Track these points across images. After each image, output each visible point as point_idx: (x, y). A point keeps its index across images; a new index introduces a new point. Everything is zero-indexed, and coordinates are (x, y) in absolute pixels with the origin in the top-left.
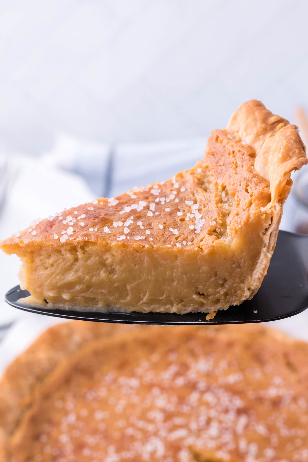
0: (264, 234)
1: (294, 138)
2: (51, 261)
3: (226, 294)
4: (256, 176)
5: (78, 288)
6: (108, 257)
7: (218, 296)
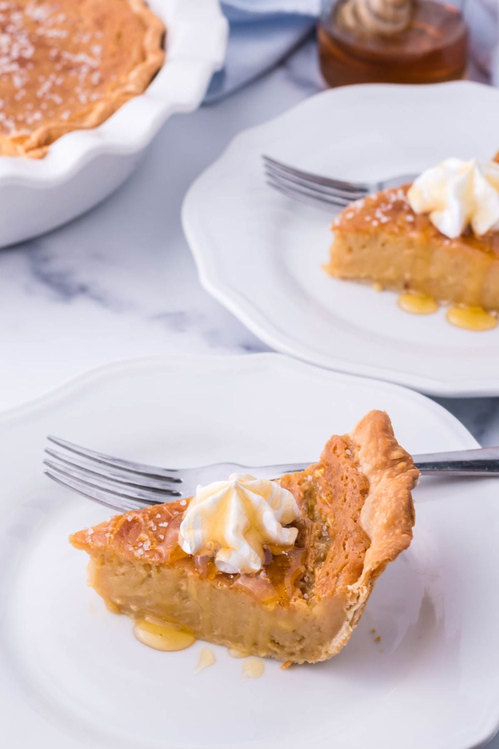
0: (348, 609)
1: (404, 503)
2: (122, 570)
3: (303, 651)
4: (359, 529)
5: (147, 603)
6: (182, 583)
7: (293, 650)
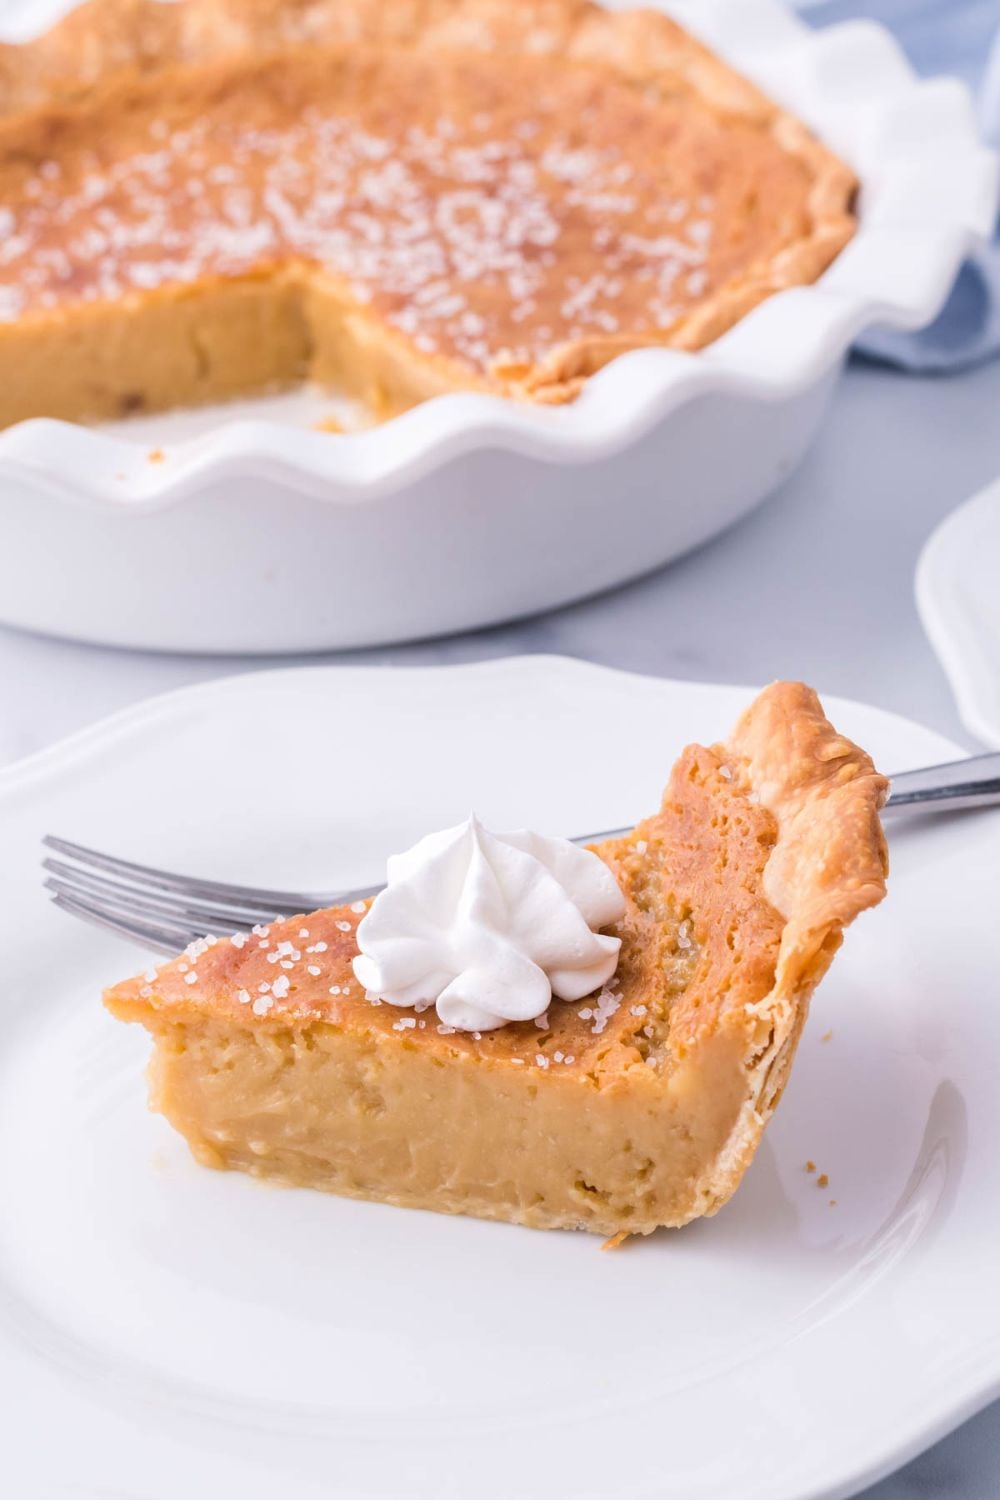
0: (751, 1067)
1: (860, 824)
2: (226, 1055)
3: (651, 1199)
4: (761, 904)
5: (288, 1131)
6: (366, 1066)
7: (630, 1199)
